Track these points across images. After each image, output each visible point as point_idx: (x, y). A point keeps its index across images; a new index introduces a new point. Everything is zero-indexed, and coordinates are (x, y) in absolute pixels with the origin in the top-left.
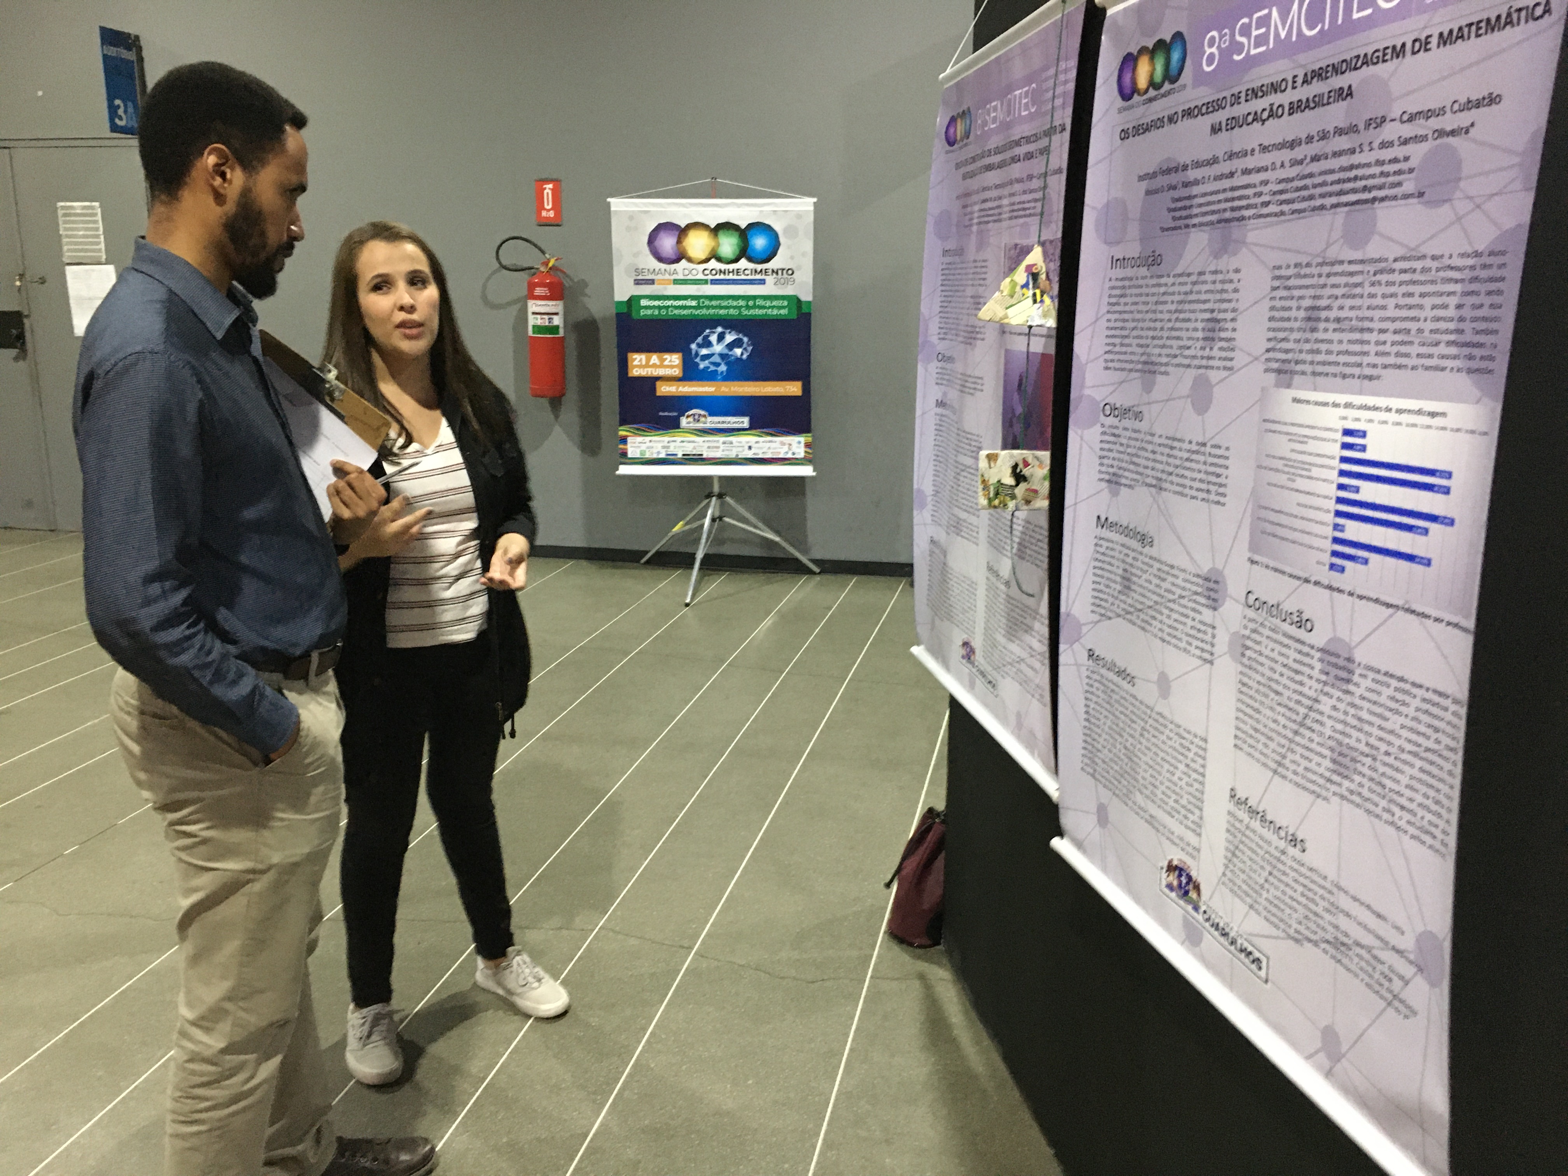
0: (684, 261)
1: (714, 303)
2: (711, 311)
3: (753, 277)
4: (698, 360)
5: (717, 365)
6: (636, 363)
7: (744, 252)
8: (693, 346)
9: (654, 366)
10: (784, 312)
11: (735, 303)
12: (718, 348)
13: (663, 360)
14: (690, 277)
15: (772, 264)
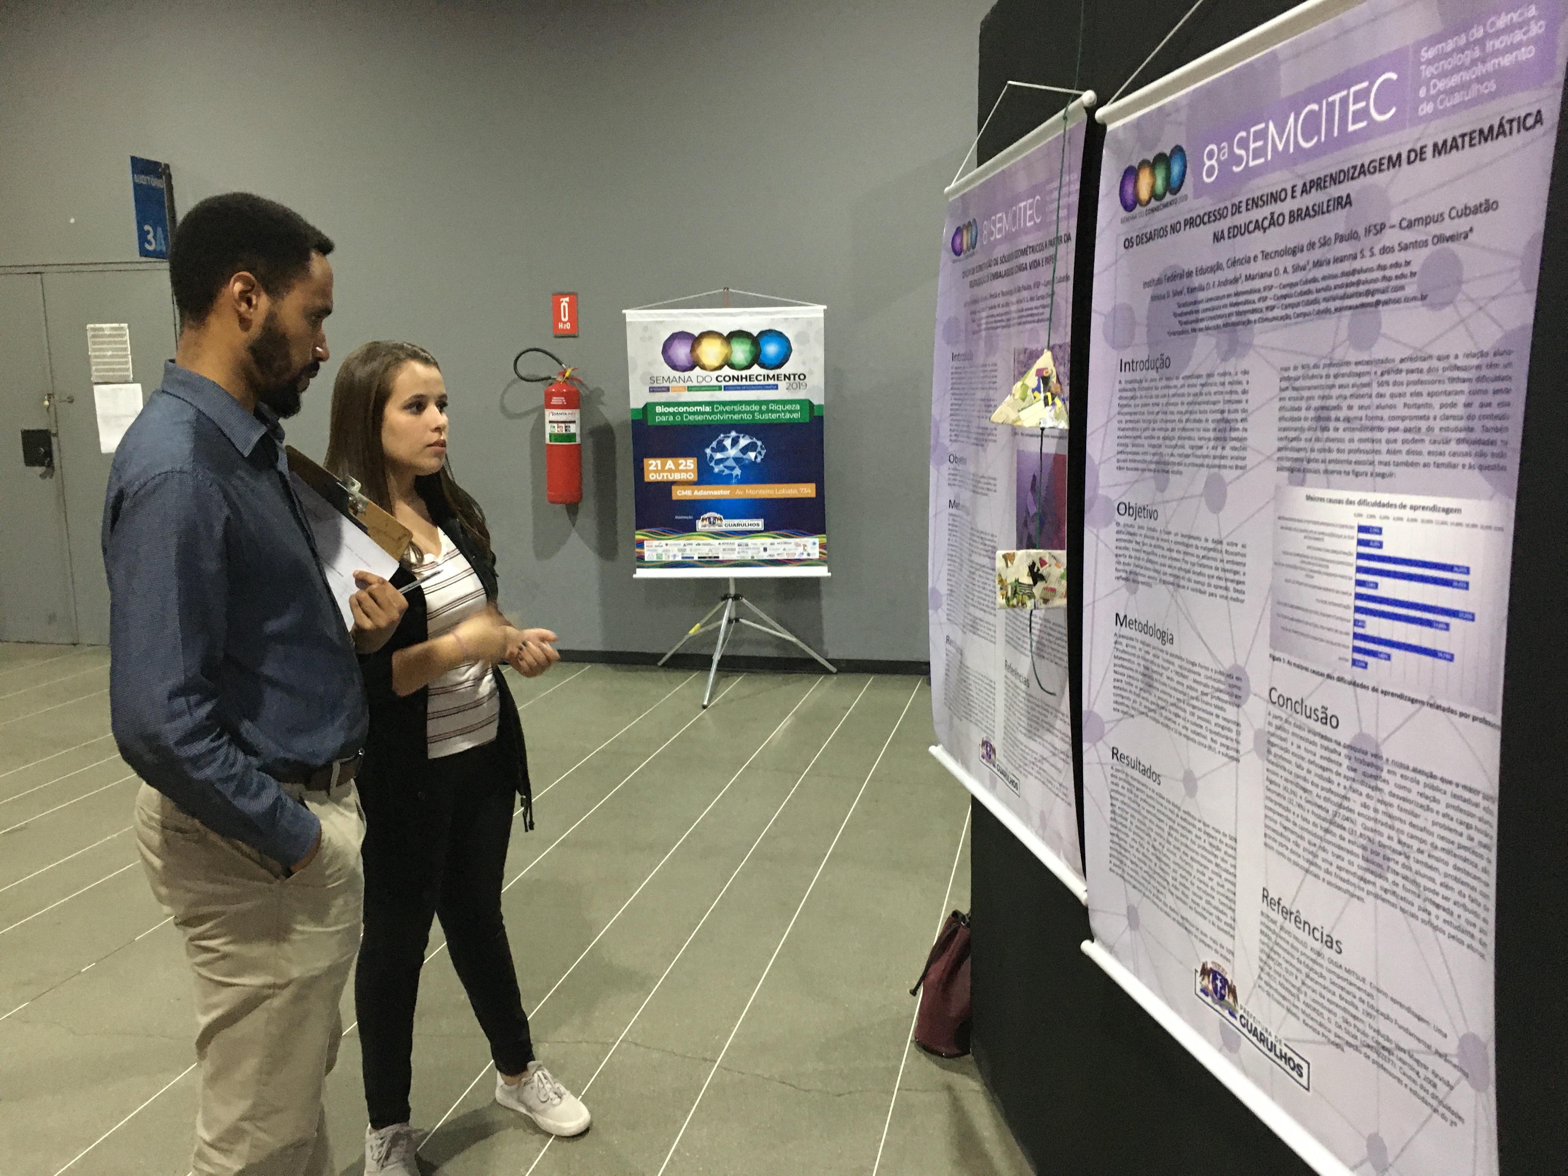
0: (697, 368)
1: (728, 408)
2: (726, 417)
3: (766, 383)
4: (712, 464)
5: (732, 468)
6: (651, 468)
7: (756, 359)
8: (708, 451)
9: (670, 471)
10: (796, 416)
11: (748, 408)
12: (732, 452)
13: (677, 465)
14: (704, 384)
15: (786, 369)
